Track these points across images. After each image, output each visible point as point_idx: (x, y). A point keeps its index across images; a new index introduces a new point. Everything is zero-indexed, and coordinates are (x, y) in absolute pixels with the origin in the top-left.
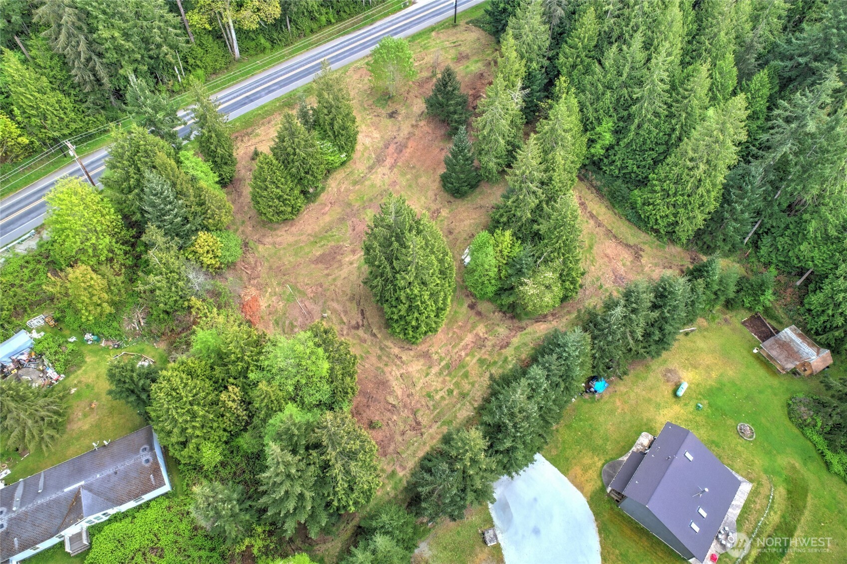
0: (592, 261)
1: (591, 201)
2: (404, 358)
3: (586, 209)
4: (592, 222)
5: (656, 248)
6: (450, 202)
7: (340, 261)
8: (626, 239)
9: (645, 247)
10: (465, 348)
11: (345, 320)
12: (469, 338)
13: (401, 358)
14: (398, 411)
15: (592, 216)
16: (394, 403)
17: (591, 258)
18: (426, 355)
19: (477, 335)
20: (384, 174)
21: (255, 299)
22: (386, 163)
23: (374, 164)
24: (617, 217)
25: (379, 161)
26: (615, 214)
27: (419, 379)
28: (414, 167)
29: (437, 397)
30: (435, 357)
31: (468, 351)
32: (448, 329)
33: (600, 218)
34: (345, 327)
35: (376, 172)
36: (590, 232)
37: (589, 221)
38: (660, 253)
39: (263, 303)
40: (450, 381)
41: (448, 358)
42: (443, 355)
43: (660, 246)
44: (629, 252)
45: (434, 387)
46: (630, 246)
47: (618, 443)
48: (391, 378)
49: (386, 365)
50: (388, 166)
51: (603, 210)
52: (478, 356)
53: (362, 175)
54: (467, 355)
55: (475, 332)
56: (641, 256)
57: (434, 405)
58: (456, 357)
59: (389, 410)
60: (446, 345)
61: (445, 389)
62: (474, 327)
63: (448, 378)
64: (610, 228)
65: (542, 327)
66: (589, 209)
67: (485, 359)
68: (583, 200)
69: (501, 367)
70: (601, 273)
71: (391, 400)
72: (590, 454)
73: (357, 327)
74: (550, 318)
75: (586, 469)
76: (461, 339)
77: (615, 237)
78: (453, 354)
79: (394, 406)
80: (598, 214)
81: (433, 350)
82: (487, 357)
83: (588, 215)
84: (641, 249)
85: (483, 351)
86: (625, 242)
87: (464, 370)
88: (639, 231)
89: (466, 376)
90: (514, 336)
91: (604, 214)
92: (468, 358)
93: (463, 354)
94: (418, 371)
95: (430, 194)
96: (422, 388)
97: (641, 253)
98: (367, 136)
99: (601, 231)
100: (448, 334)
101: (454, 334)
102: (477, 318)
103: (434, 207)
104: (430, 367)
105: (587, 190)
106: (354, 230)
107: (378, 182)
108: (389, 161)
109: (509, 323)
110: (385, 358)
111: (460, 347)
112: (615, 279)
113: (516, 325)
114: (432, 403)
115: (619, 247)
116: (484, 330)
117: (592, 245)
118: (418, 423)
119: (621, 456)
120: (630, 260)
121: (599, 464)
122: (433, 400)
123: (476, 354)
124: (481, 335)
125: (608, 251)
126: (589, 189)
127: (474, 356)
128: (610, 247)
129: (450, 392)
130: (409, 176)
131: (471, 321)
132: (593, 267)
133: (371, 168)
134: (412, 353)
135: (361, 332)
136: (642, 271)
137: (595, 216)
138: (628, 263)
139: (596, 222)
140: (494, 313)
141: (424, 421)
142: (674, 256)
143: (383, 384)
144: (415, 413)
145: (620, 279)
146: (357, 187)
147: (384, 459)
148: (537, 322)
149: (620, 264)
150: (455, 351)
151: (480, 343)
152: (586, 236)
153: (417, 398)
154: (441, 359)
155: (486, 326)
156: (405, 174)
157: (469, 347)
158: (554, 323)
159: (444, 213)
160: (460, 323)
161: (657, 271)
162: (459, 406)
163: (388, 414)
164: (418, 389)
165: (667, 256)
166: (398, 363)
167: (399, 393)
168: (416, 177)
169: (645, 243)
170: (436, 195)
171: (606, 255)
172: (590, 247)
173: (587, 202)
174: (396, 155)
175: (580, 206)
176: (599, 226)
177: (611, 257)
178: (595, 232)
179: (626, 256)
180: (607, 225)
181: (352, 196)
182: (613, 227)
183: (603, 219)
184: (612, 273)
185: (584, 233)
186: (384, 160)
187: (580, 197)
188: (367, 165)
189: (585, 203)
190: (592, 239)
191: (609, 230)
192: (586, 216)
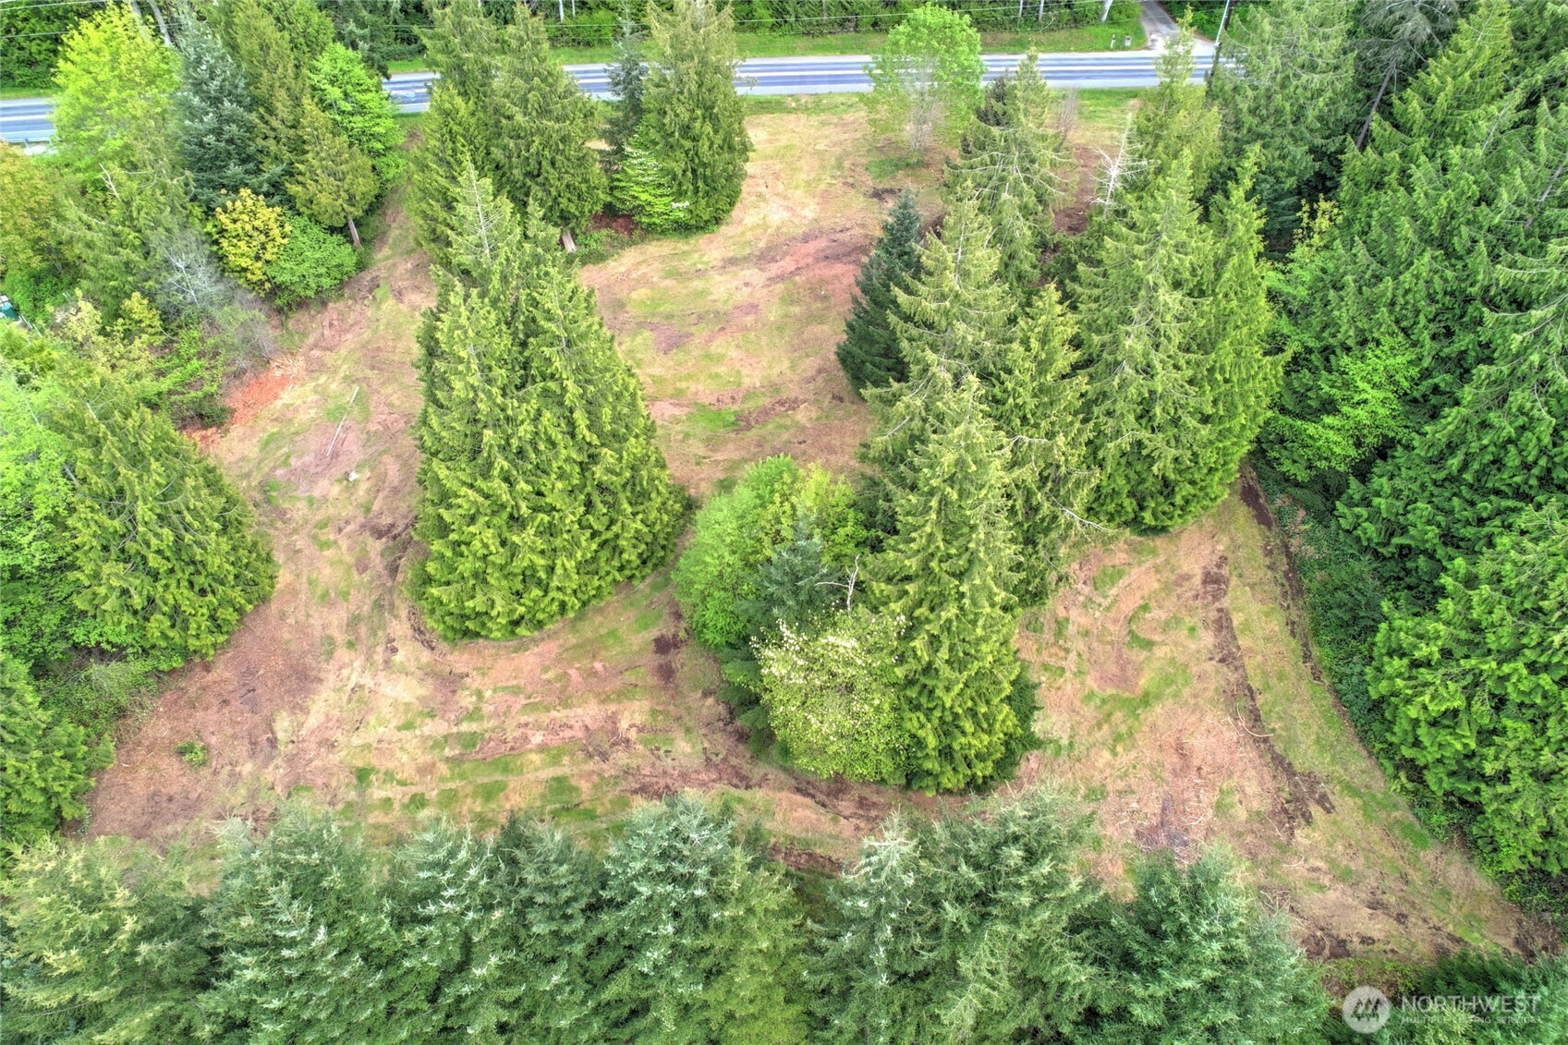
0: (1118, 738)
1: (1252, 586)
2: (398, 658)
3: (1216, 598)
4: (1208, 639)
5: (1387, 831)
6: (841, 400)
8: (1291, 741)
9: (1346, 805)
10: (554, 728)
11: (376, 507)
12: (588, 713)
13: (394, 650)
14: (270, 758)
15: (1222, 623)
16: (281, 735)
17: (1123, 729)
18: (451, 682)
19: (613, 719)
20: (746, 284)
21: (283, 383)
22: (774, 266)
23: (746, 259)
24: (1306, 669)
25: (765, 257)
26: (1307, 657)
27: (383, 722)
28: (825, 298)
29: (378, 793)
30: (466, 700)
31: (555, 741)
32: (559, 660)
33: (1243, 641)
34: (361, 519)
35: (735, 274)
36: (1181, 659)
37: (1201, 632)
38: (1391, 853)
39: (287, 397)
40: (443, 779)
41: (488, 725)
42: (487, 709)
43: (1407, 830)
44: (1270, 784)
45: (391, 765)
46: (1289, 770)
48: (332, 677)
49: (351, 645)
50: (772, 273)
51: (1276, 625)
52: (566, 767)
53: (700, 266)
54: (542, 748)
55: (612, 708)
56: (1308, 819)
57: (349, 805)
58: (512, 733)
59: (254, 743)
60: (516, 691)
61: (413, 789)
62: (625, 693)
63: (443, 769)
64: (1255, 684)
65: (800, 813)
66: (1225, 602)
67: (576, 789)
68: (1225, 571)
69: (595, 837)
70: (1121, 785)
71: (283, 725)
73: (379, 534)
74: (846, 805)
76: (566, 704)
77: (1255, 717)
78: (510, 724)
79: (273, 742)
80: (1246, 626)
81: (475, 682)
82: (585, 786)
83: (1213, 615)
84: (1322, 800)
85: (590, 766)
86: (1279, 748)
87: (498, 777)
88: (1357, 746)
89: (489, 793)
90: (703, 784)
91: (1267, 639)
92: (535, 757)
93: (537, 738)
94: (395, 704)
95: (810, 365)
96: (367, 747)
97: (1316, 811)
98: (788, 208)
99: (1217, 677)
100: (546, 669)
101: (559, 678)
102: (652, 680)
103: (792, 391)
104: (432, 715)
105: (1259, 553)
107: (719, 293)
108: (787, 264)
109: (722, 744)
110: (363, 629)
111: (545, 718)
112: (1153, 830)
113: (734, 761)
114: (353, 795)
115: (1249, 753)
116: (638, 719)
117: (1158, 697)
120: (1255, 805)
122: (362, 794)
123: (566, 760)
124: (624, 725)
125: (1199, 744)
126: (1269, 553)
127: (556, 761)
128: (1215, 736)
129: (416, 803)
131: (630, 677)
132: (1106, 755)
133: (732, 261)
134: (426, 656)
135: (376, 546)
136: (1274, 862)
137: (1230, 628)
138: (1241, 814)
139: (1220, 647)
140: (706, 694)
142: (1445, 893)
143: (301, 679)
144: (296, 785)
145: (1171, 837)
146: (667, 282)
147: (126, 839)
148: (798, 790)
149: (1208, 798)
150: (523, 719)
151: (598, 745)
152: (1156, 664)
153: (335, 758)
154: (474, 715)
155: (653, 712)
156: (792, 302)
157: (567, 733)
158: (846, 827)
159: (802, 416)
160: (598, 666)
161: (1332, 896)
163: (243, 749)
164: (357, 740)
165: (1414, 876)
166: (379, 656)
167: (313, 721)
168: (812, 318)
169: (1350, 789)
170: (819, 372)
171: (1180, 749)
172: (1146, 700)
173: (1234, 581)
174: (810, 260)
175: (1205, 582)
176: (1222, 661)
177: (1196, 762)
178: (1195, 670)
179: (1252, 788)
180: (1250, 672)
181: (641, 294)
182: (1267, 687)
183: (1250, 650)
184: (1155, 807)
185: (1160, 652)
186: (774, 260)
187: (1224, 559)
188: (731, 254)
189: (1226, 582)
190: (1169, 681)
191: (1250, 689)
192: (1201, 613)
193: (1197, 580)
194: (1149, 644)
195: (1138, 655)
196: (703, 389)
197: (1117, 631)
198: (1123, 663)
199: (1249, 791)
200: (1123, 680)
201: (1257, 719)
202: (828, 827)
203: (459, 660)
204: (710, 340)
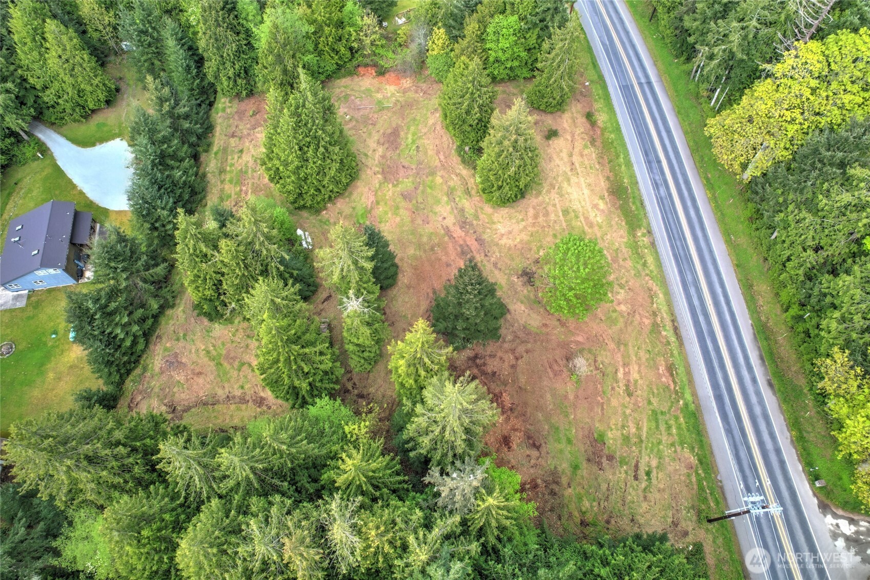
0: (208, 352)
1: (256, 417)
3: (254, 400)
4: (238, 393)
7: (383, 144)
10: (246, 192)
15: (243, 400)
17: (211, 355)
20: (444, 218)
21: (398, 84)
22: (457, 228)
23: (464, 216)
24: (217, 428)
25: (464, 224)
26: (223, 431)
27: (255, 151)
28: (433, 250)
29: (236, 156)
30: (258, 168)
33: (233, 407)
36: (232, 381)
37: (241, 391)
39: (390, 88)
40: (237, 169)
44: (182, 403)
45: (243, 156)
46: (185, 411)
50: (452, 228)
53: (457, 199)
54: (241, 190)
58: (246, 182)
61: (235, 164)
64: (216, 407)
66: (250, 404)
68: (265, 408)
70: (193, 351)
80: (239, 409)
82: (228, 203)
83: (247, 398)
86: (193, 410)
87: (234, 182)
89: (231, 181)
91: (232, 416)
92: (238, 189)
93: (244, 188)
96: (249, 149)
98: (510, 232)
99: (222, 393)
106: (403, 167)
107: (438, 209)
108: (458, 232)
111: (249, 188)
112: (177, 359)
115: (194, 398)
117: (219, 369)
118: (233, 136)
120: (177, 395)
122: (236, 152)
125: (201, 380)
127: (236, 194)
128: (202, 387)
129: (232, 165)
130: (425, 239)
132: (203, 347)
133: (462, 210)
136: (158, 396)
137: (240, 403)
138: (175, 390)
139: (234, 397)
141: (232, 141)
144: (241, 138)
145: (173, 363)
149: (183, 379)
150: (250, 183)
152: (232, 371)
153: (247, 143)
156: (430, 238)
157: (244, 195)
162: (219, 165)
164: (251, 147)
171: (200, 374)
172: (219, 364)
173: (259, 410)
174: (461, 242)
175: (261, 398)
176: (228, 397)
177: (195, 378)
178: (226, 385)
179: (183, 396)
180: (220, 406)
181: (439, 180)
182: (214, 411)
183: (229, 408)
184: (183, 361)
185: (236, 373)
186: (461, 228)
187: (269, 408)
188: (466, 210)
189: (259, 407)
190: (226, 373)
191: (215, 404)
192: (248, 393)
193: (262, 394)
194: (240, 370)
195: (236, 364)
196: (380, 210)
197: (246, 358)
198: (234, 358)
199: (182, 395)
200: (227, 357)
201: (204, 404)
204: (406, 209)
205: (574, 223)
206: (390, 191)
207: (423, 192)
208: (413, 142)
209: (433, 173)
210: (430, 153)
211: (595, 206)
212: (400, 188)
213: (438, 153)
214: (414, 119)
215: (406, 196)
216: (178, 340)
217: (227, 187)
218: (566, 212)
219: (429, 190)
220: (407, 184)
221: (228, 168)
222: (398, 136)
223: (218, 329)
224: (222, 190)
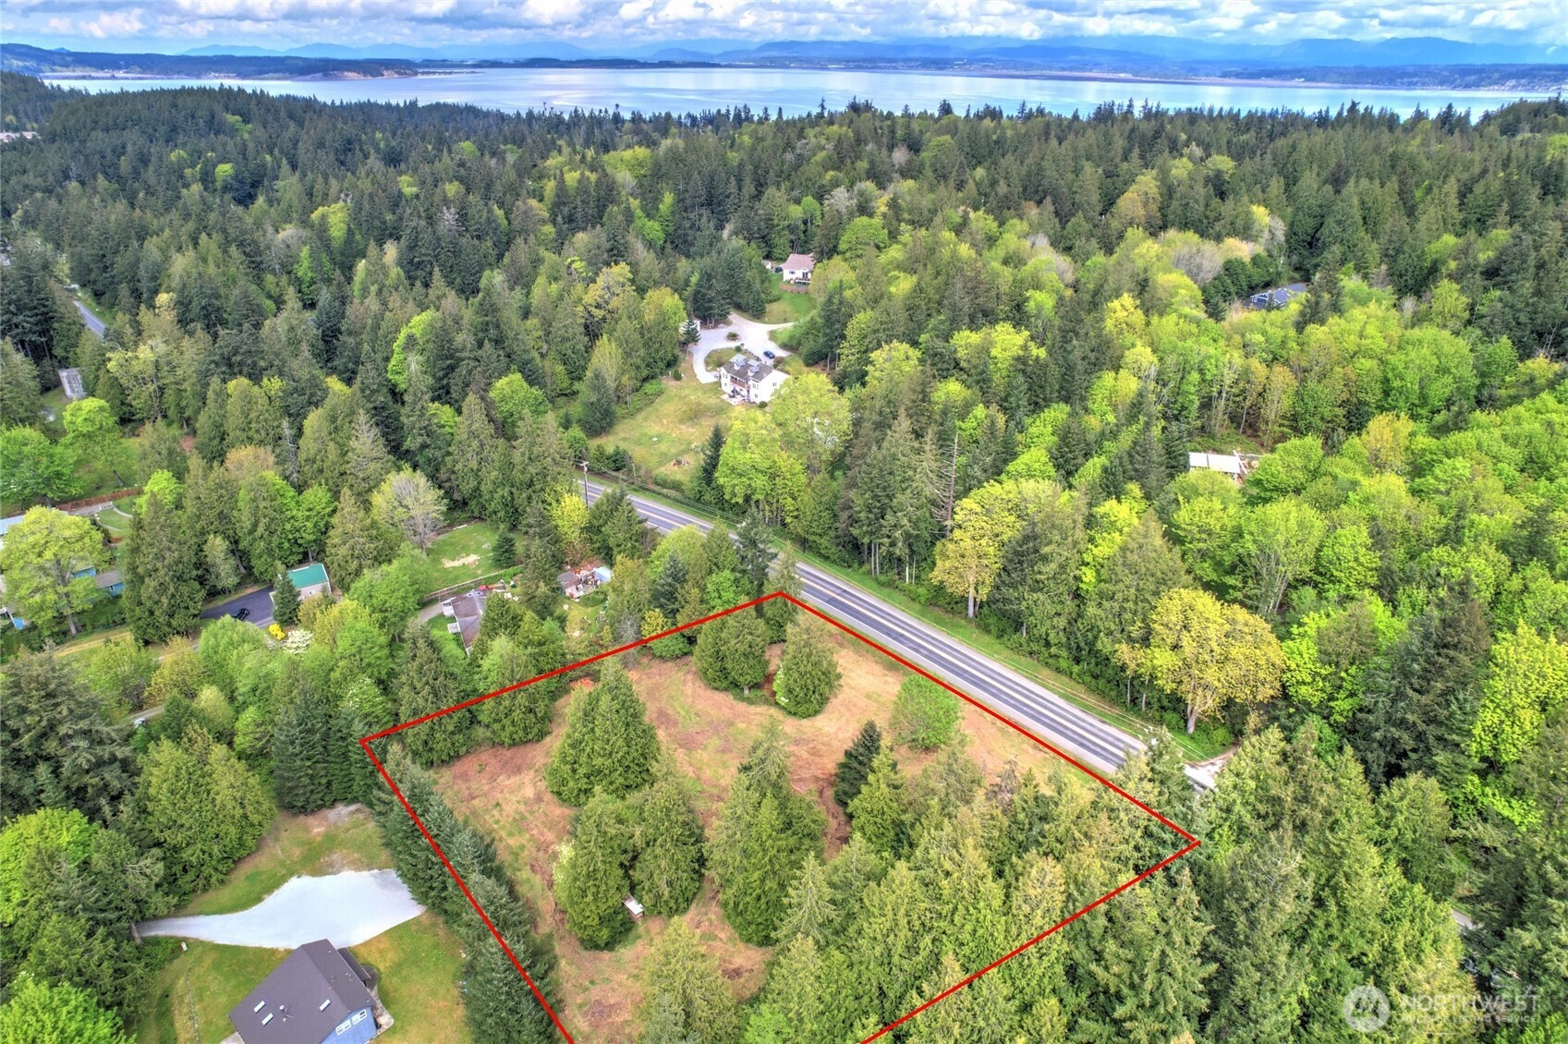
2: (539, 784)
10: (540, 833)
13: (541, 781)
14: (490, 784)
16: (498, 780)
18: (539, 801)
27: (516, 796)
29: (495, 812)
30: (536, 808)
31: (536, 837)
40: (507, 822)
41: (531, 818)
42: (536, 814)
45: (504, 808)
47: (395, 991)
48: (523, 776)
49: (536, 771)
52: (528, 846)
54: (532, 836)
57: (488, 810)
58: (532, 826)
59: (492, 777)
60: (546, 815)
61: (501, 818)
63: (511, 819)
67: (523, 852)
70: (616, 987)
71: (501, 778)
72: (396, 960)
74: (558, 917)
75: (381, 952)
76: (550, 830)
78: (535, 823)
79: (495, 780)
81: (543, 806)
82: (526, 853)
85: (533, 850)
87: (516, 833)
89: (511, 834)
92: (528, 836)
94: (524, 794)
96: (507, 799)
98: (840, 728)
100: (558, 817)
101: (557, 822)
104: (526, 805)
110: (542, 770)
111: (542, 829)
114: (491, 808)
118: (473, 798)
119: (379, 990)
121: (382, 967)
123: (531, 843)
127: (530, 841)
129: (497, 822)
132: (625, 977)
134: (544, 789)
141: (476, 802)
143: (518, 770)
144: (485, 795)
145: (601, 1012)
149: (628, 1017)
150: (538, 824)
153: (499, 796)
154: (532, 813)
157: (540, 837)
163: (489, 776)
164: (507, 796)
166: (537, 780)
167: (507, 783)
173: (741, 979)
175: (734, 970)
181: (742, 726)
184: (613, 1002)
187: (752, 970)
193: (732, 967)
196: (708, 773)
202: (548, 917)
203: (548, 796)
205: (881, 700)
206: (701, 755)
207: (736, 740)
208: (687, 712)
209: (730, 724)
210: (713, 712)
211: (886, 683)
212: (710, 748)
213: (720, 709)
214: (671, 697)
215: (724, 751)
216: (587, 989)
217: (511, 842)
218: (868, 696)
219: (741, 737)
220: (715, 742)
221: (495, 826)
222: (667, 715)
223: (625, 952)
224: (508, 846)
